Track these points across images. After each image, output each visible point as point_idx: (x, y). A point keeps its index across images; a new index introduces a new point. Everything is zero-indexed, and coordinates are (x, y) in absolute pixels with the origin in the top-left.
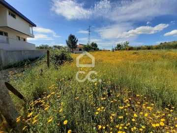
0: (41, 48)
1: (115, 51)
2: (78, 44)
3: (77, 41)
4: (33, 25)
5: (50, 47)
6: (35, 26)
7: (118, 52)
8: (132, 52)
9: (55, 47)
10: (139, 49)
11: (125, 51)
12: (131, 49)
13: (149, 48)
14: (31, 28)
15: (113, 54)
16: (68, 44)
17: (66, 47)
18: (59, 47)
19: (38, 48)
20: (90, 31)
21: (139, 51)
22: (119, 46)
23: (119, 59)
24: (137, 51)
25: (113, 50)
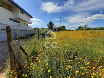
0: (35, 29)
1: (77, 31)
2: (54, 26)
3: (53, 25)
4: (31, 17)
5: (39, 29)
6: (32, 17)
7: (79, 32)
8: (89, 31)
9: (42, 28)
10: (94, 29)
11: (84, 31)
12: (89, 29)
13: (102, 29)
14: (30, 19)
15: (75, 32)
16: (48, 26)
17: (47, 29)
18: (44, 29)
19: (33, 29)
20: (61, 19)
21: (95, 31)
22: (80, 27)
23: (80, 36)
24: (93, 31)
25: (76, 30)
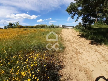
1: (8, 29)
8: (22, 29)
10: (27, 27)
12: (22, 27)
13: (32, 27)
15: (5, 30)
21: (27, 29)
22: (11, 24)
